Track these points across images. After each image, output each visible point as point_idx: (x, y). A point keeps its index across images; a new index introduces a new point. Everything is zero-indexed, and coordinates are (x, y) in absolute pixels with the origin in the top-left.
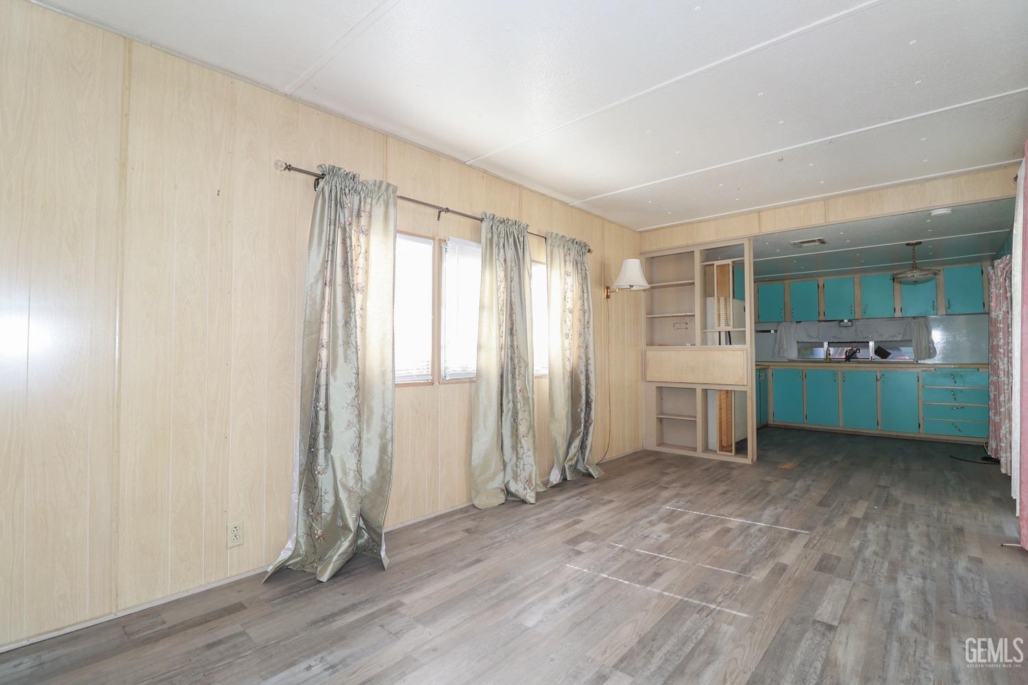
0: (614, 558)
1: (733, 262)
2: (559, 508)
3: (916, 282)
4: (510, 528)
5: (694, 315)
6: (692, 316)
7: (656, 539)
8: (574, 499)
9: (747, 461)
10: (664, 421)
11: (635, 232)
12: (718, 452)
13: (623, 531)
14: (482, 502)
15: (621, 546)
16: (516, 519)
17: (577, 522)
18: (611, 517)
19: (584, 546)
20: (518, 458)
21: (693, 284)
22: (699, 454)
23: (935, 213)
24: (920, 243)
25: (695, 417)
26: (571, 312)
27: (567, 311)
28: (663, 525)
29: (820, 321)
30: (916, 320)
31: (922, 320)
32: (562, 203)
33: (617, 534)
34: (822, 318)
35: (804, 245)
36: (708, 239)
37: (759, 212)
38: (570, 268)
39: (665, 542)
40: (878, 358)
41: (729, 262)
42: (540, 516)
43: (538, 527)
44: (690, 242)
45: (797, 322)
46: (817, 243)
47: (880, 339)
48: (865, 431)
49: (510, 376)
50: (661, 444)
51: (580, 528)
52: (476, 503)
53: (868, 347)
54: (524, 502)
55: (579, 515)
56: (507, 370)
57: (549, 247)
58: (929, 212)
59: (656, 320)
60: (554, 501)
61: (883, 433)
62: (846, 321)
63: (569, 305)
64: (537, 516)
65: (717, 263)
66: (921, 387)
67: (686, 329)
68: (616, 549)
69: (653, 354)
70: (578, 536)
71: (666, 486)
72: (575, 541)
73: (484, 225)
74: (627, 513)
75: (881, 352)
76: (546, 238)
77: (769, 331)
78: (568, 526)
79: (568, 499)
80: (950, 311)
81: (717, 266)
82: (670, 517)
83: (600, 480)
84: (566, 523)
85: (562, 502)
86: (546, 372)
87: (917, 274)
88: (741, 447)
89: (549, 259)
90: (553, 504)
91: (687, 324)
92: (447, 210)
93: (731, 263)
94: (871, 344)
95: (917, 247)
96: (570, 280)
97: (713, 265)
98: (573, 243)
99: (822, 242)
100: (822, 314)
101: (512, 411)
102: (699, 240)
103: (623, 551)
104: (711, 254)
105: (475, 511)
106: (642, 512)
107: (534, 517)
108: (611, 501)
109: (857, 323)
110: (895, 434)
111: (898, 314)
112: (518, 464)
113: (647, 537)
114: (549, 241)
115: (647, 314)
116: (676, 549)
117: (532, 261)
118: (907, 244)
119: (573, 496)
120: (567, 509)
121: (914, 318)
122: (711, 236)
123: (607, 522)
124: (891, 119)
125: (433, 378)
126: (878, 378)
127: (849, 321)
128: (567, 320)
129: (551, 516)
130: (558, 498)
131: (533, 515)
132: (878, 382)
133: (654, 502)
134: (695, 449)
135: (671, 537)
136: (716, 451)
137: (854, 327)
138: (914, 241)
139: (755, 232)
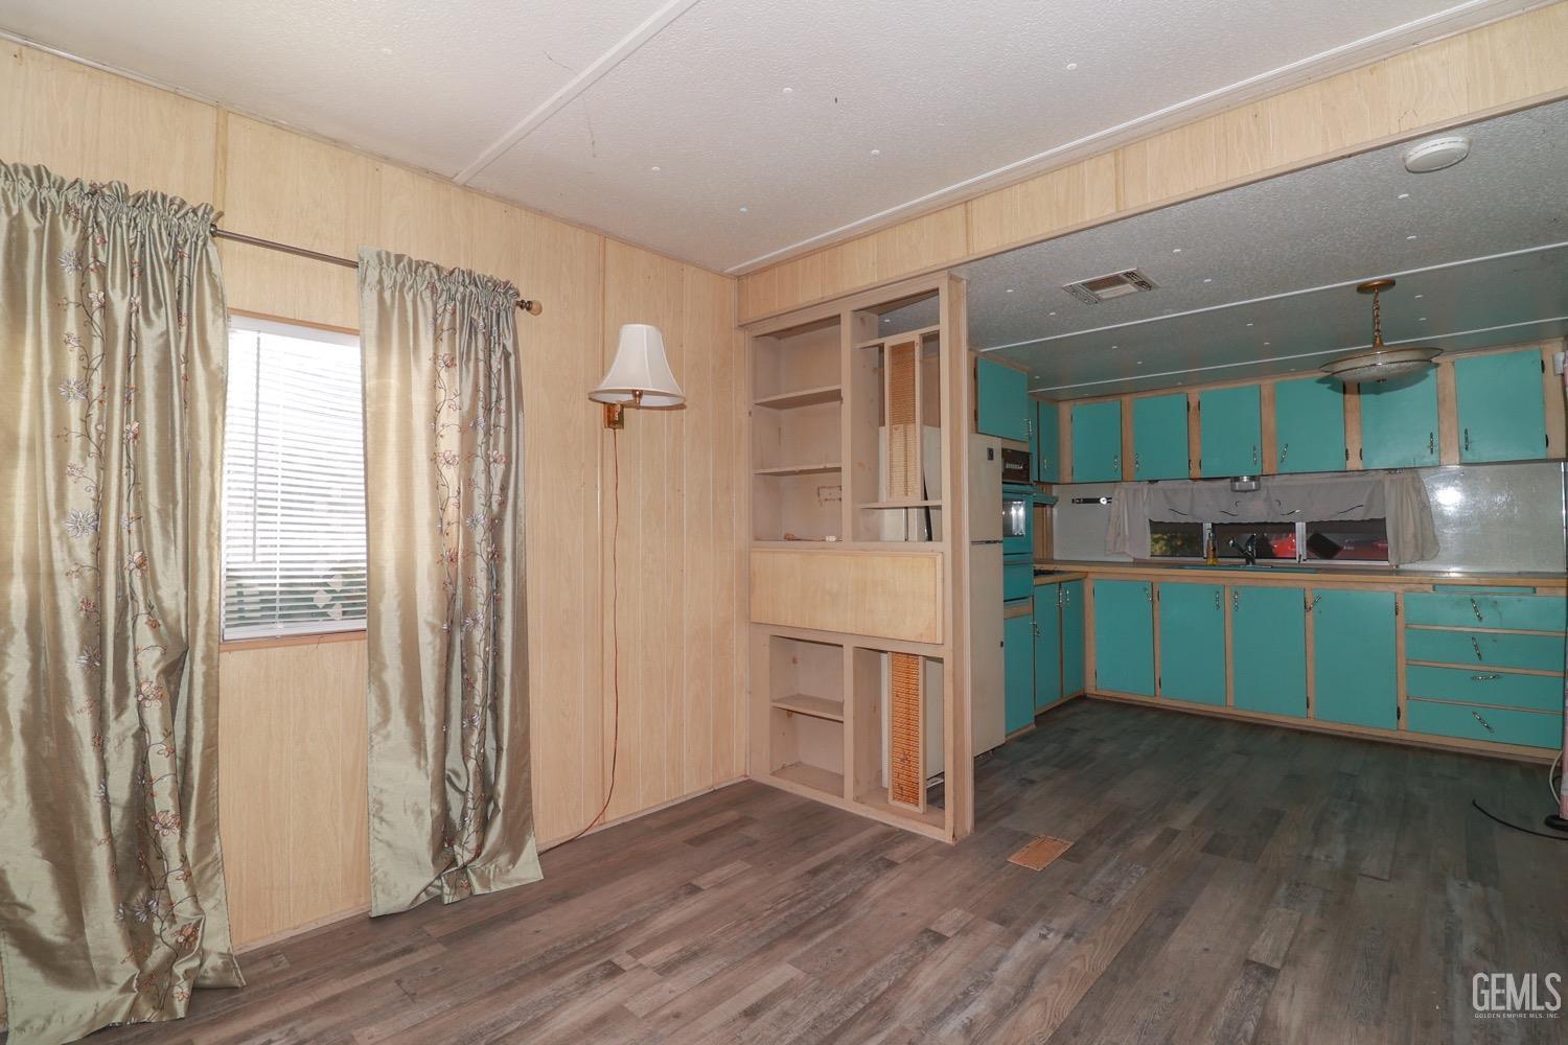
3: (1383, 386)
5: (840, 469)
9: (943, 833)
11: (721, 274)
12: (890, 799)
21: (840, 393)
22: (848, 803)
24: (1390, 283)
25: (842, 714)
29: (1195, 480)
30: (1395, 477)
31: (1408, 476)
32: (424, 173)
34: (1195, 472)
35: (1105, 293)
37: (966, 202)
40: (1313, 559)
41: (915, 336)
44: (830, 293)
45: (1150, 481)
46: (1129, 288)
47: (1317, 518)
48: (1282, 719)
53: (1294, 531)
59: (783, 480)
61: (1320, 725)
62: (1245, 479)
63: (446, 445)
65: (890, 341)
66: (1401, 626)
67: (819, 501)
75: (1321, 546)
76: (355, 266)
77: (1097, 501)
80: (1469, 457)
81: (891, 348)
87: (1383, 362)
88: (936, 797)
91: (840, 489)
93: (918, 340)
94: (1300, 527)
95: (1382, 291)
96: (453, 379)
97: (882, 345)
99: (1138, 280)
100: (1195, 463)
102: (847, 286)
109: (1269, 484)
111: (1354, 463)
118: (1363, 289)
121: (1390, 471)
126: (1309, 604)
127: (1252, 478)
128: (439, 481)
132: (1310, 616)
134: (841, 792)
137: (1263, 493)
138: (1376, 278)
139: (958, 254)
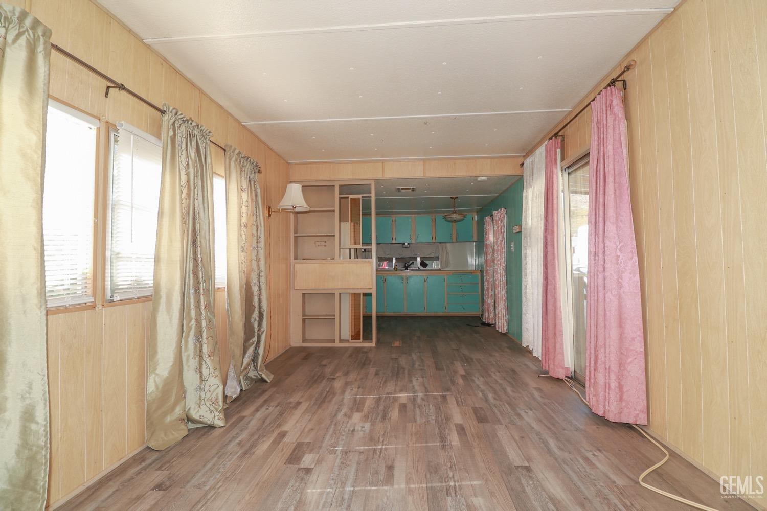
0: (343, 465)
1: (362, 197)
2: (254, 423)
3: (455, 221)
4: (214, 465)
5: (334, 236)
6: (332, 236)
7: (362, 430)
8: (263, 409)
9: (372, 344)
10: (306, 321)
11: (287, 162)
12: (350, 340)
13: (331, 431)
14: (160, 441)
15: (341, 448)
16: (214, 451)
17: (283, 435)
18: (310, 420)
19: (308, 460)
20: (202, 380)
21: (333, 211)
22: (337, 344)
23: (480, 179)
24: (457, 197)
25: (334, 316)
26: (246, 226)
27: (242, 225)
28: (357, 417)
31: (444, 244)
32: (236, 120)
33: (328, 437)
34: (394, 242)
35: (402, 191)
36: (346, 177)
37: (383, 162)
38: (245, 185)
39: (371, 431)
40: (422, 268)
41: (359, 196)
42: (240, 439)
43: (245, 453)
44: (333, 178)
46: (410, 190)
47: (423, 256)
49: (192, 291)
50: (304, 340)
51: (291, 439)
52: (152, 444)
53: (417, 261)
54: (211, 427)
55: (279, 425)
56: (189, 285)
57: (227, 160)
58: (475, 178)
59: (299, 238)
60: (244, 417)
61: (428, 314)
62: (406, 244)
63: (244, 220)
64: (238, 440)
65: (351, 196)
66: (446, 284)
67: (325, 246)
68: (338, 452)
69: (299, 266)
70: (294, 450)
71: (332, 377)
72: (294, 458)
73: (166, 117)
74: (320, 411)
75: (424, 264)
76: (225, 151)
78: (277, 442)
79: (257, 410)
80: (459, 240)
81: (351, 199)
82: (357, 406)
83: (275, 383)
84: (272, 439)
85: (254, 416)
86: (225, 285)
87: (457, 217)
89: (227, 172)
90: (246, 420)
91: (325, 242)
92: (121, 87)
93: (361, 198)
94: (419, 259)
95: (456, 199)
96: (245, 196)
97: (348, 197)
98: (247, 160)
99: (413, 189)
100: (394, 239)
101: (196, 328)
102: (340, 177)
103: (346, 453)
104: (346, 189)
105: (155, 456)
106: (332, 407)
107: (234, 443)
108: (299, 403)
110: (434, 314)
111: (433, 240)
112: (202, 386)
113: (353, 430)
114: (228, 154)
115: (295, 234)
116: (383, 435)
117: (213, 173)
118: (451, 198)
119: (261, 406)
120: (264, 422)
121: (440, 243)
122: (348, 174)
123: (310, 426)
124: (494, 111)
125: (95, 299)
126: (425, 280)
127: (408, 244)
128: (243, 233)
129: (252, 435)
130: (247, 413)
131: (230, 441)
132: (425, 283)
133: (334, 394)
134: (334, 341)
135: (372, 425)
136: (349, 340)
137: (410, 248)
138: (454, 196)
139: (379, 176)
